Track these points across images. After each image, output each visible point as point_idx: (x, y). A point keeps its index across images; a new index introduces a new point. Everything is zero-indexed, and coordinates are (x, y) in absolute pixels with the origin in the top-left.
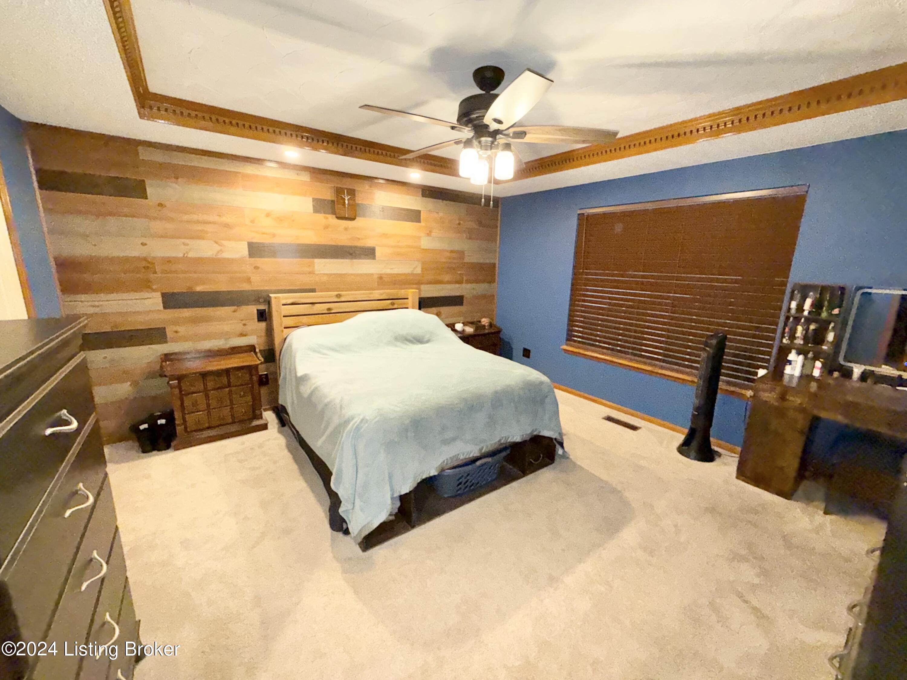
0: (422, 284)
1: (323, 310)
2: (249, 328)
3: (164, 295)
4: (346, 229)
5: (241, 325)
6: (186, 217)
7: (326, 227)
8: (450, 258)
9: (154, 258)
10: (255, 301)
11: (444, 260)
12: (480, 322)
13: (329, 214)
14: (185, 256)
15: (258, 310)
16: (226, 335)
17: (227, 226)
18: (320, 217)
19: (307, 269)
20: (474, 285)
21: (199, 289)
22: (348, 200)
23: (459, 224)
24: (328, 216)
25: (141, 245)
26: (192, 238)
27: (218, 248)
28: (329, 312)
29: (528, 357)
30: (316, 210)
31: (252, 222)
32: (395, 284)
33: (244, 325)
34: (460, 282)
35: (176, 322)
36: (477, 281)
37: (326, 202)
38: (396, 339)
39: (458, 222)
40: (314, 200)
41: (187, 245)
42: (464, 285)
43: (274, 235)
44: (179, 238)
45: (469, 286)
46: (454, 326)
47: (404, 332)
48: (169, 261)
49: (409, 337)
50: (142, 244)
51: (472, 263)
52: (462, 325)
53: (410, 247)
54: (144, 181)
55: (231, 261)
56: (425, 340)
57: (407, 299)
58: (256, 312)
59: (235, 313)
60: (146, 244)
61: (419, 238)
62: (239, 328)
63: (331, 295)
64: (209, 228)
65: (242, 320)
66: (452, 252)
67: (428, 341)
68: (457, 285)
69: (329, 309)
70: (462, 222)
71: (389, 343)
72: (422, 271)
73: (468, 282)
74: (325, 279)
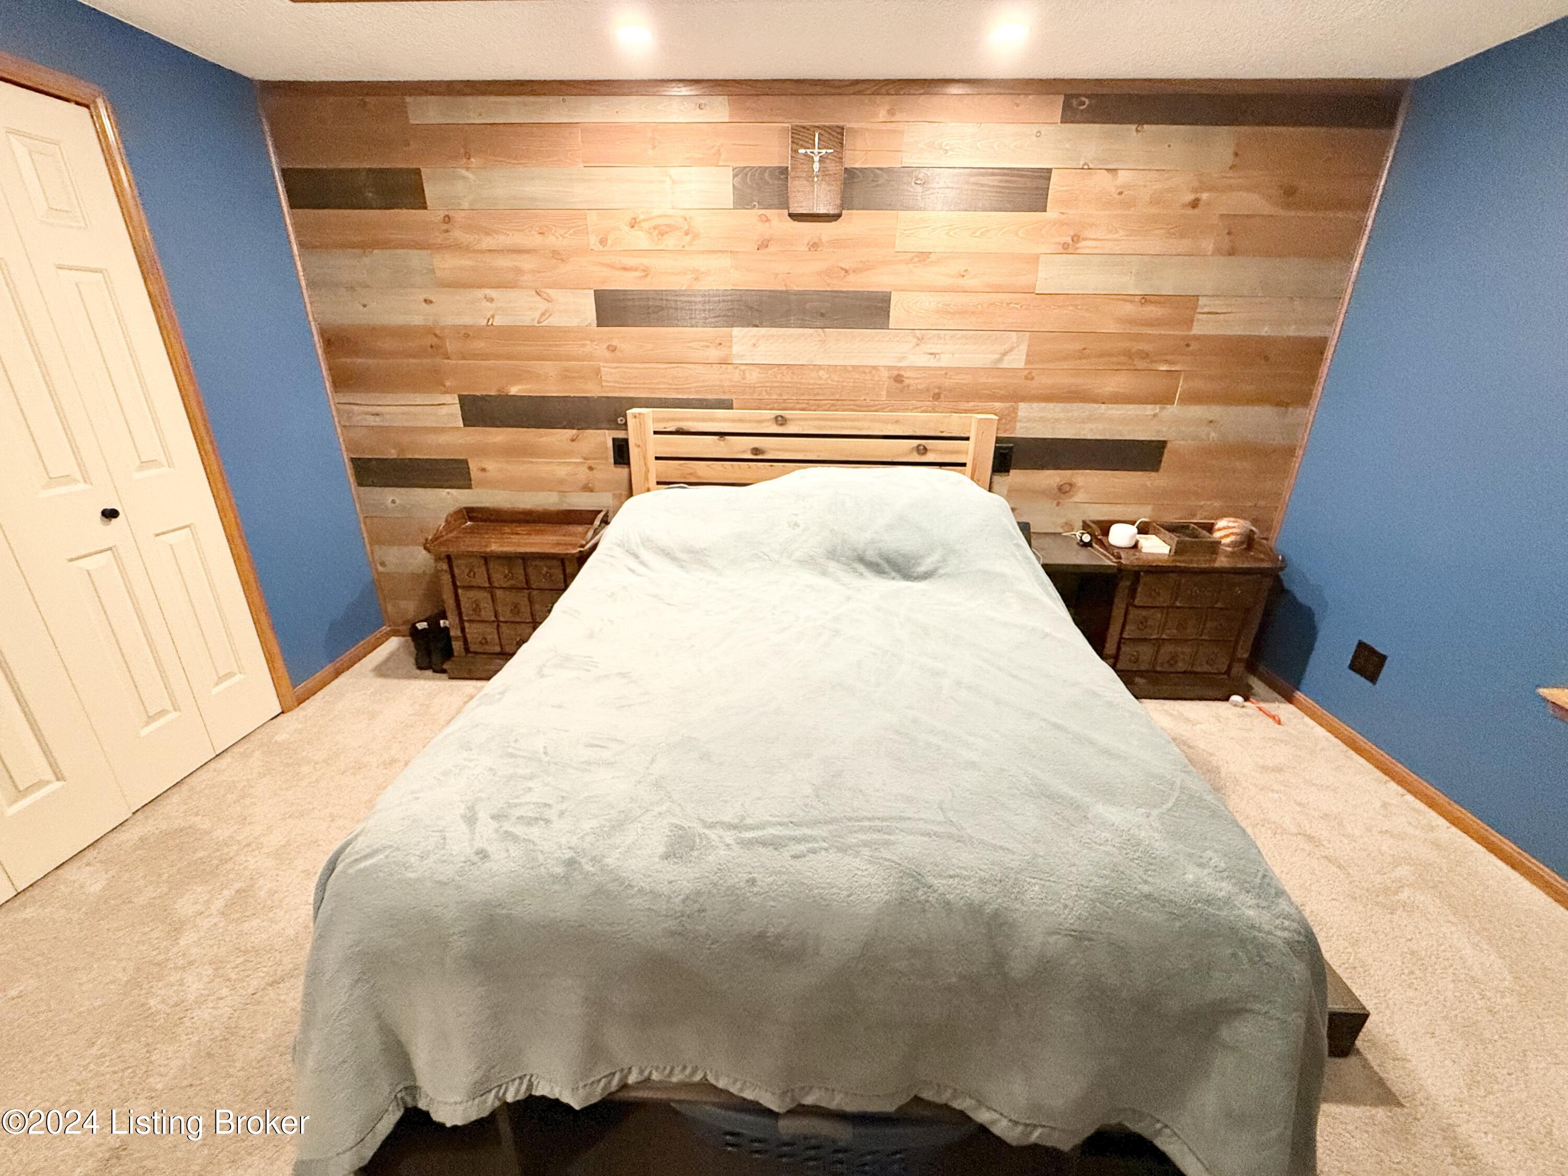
0: (1024, 399)
1: (744, 452)
2: (598, 475)
3: (463, 400)
4: (814, 246)
5: (584, 469)
6: (487, 242)
7: (764, 245)
8: (1132, 322)
9: (443, 328)
10: (609, 421)
11: (1112, 328)
12: (1210, 528)
13: (769, 207)
14: (490, 323)
15: (614, 440)
16: (559, 485)
17: (556, 255)
18: (750, 216)
19: (714, 354)
20: (1214, 411)
21: (514, 390)
22: (822, 160)
23: (1195, 204)
24: (769, 212)
25: (424, 304)
26: (498, 286)
27: (543, 306)
28: (758, 456)
29: (1373, 677)
30: (742, 201)
31: (603, 242)
32: (937, 397)
33: (591, 468)
34: (1165, 399)
35: (483, 451)
36: (1227, 399)
37: (766, 175)
38: (832, 554)
39: (1190, 197)
40: (739, 172)
41: (491, 300)
42: (1173, 410)
43: (646, 272)
44: (480, 287)
45: (1197, 411)
46: (1106, 533)
47: (861, 539)
48: (466, 333)
49: (871, 555)
50: (425, 301)
51: (1228, 339)
52: (1133, 529)
53: (998, 289)
54: (418, 172)
55: (563, 333)
56: (922, 569)
57: (967, 439)
58: (610, 444)
59: (573, 443)
60: (431, 302)
61: (1034, 259)
62: (583, 474)
63: (763, 419)
64: (527, 263)
65: (585, 459)
66: (1145, 299)
67: (926, 576)
68: (1150, 410)
69: (756, 451)
70: (1205, 196)
71: (808, 562)
72: (1028, 362)
73: (1193, 398)
74: (754, 376)
